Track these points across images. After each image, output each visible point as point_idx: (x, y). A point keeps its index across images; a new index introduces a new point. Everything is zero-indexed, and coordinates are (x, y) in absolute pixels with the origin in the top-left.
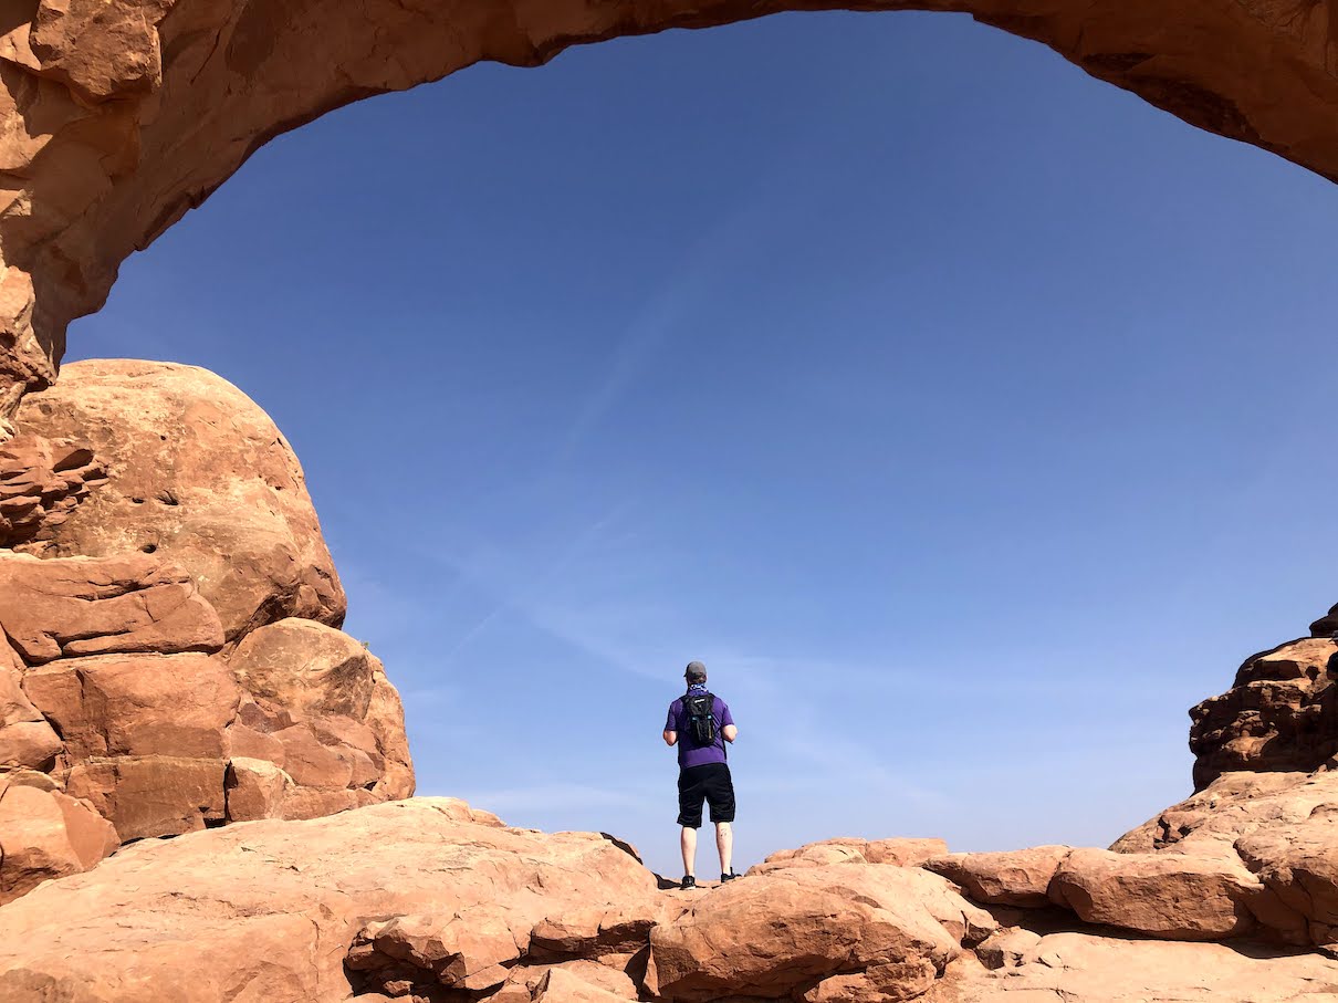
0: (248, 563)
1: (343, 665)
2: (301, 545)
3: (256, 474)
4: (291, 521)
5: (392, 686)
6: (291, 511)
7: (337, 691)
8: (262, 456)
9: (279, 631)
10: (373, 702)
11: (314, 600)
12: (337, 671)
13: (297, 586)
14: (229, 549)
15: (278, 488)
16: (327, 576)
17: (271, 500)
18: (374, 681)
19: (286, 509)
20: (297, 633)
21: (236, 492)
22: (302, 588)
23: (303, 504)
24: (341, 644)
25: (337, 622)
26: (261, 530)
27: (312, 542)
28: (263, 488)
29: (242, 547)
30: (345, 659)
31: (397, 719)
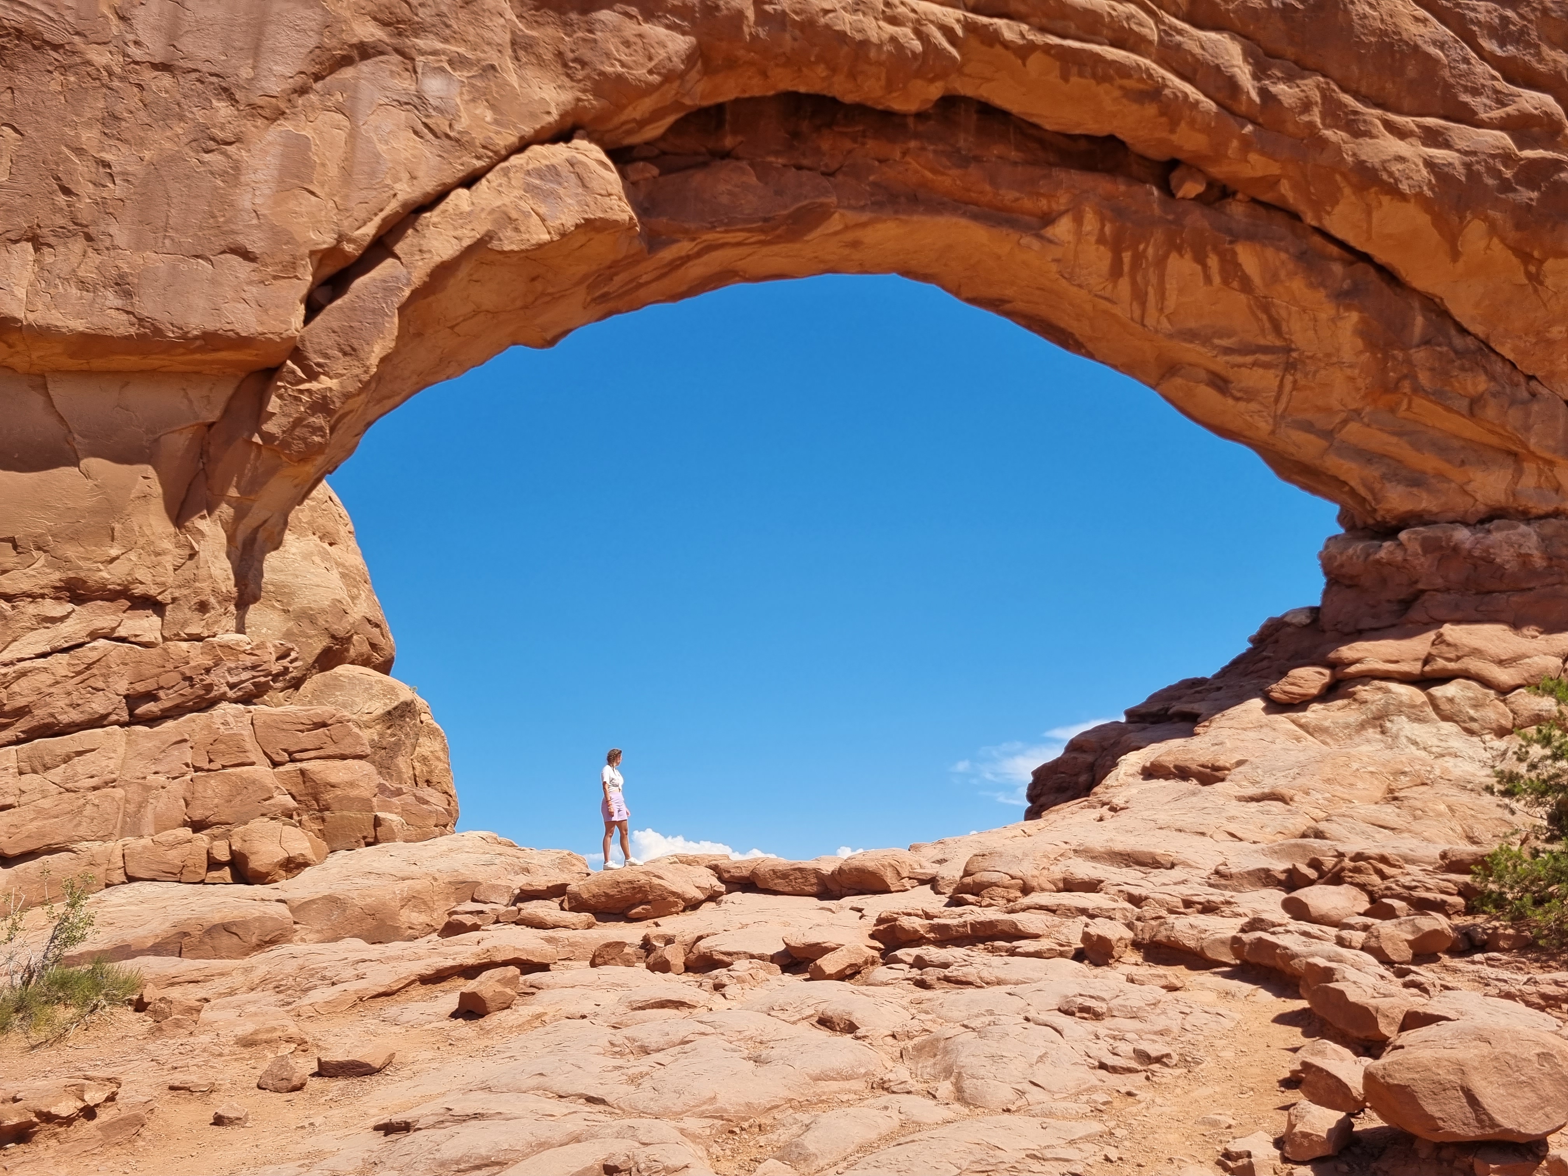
0: (308, 616)
1: (395, 708)
2: (353, 598)
3: (310, 533)
4: (343, 576)
5: (438, 727)
6: (344, 566)
7: (389, 731)
8: (315, 515)
9: (336, 678)
10: (421, 740)
11: (366, 648)
12: (389, 713)
13: (352, 636)
14: (289, 604)
15: (331, 544)
16: (377, 626)
17: (325, 556)
18: (422, 722)
19: (338, 564)
20: (352, 679)
21: (293, 550)
22: (355, 637)
23: (354, 558)
24: (392, 690)
25: (385, 667)
26: (318, 586)
27: (363, 595)
28: (316, 545)
29: (300, 603)
30: (396, 703)
31: (441, 755)
